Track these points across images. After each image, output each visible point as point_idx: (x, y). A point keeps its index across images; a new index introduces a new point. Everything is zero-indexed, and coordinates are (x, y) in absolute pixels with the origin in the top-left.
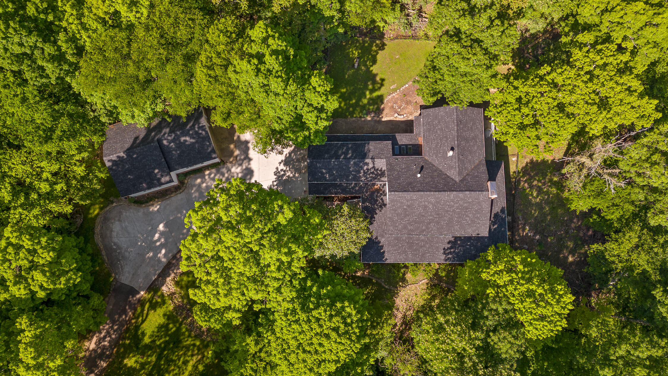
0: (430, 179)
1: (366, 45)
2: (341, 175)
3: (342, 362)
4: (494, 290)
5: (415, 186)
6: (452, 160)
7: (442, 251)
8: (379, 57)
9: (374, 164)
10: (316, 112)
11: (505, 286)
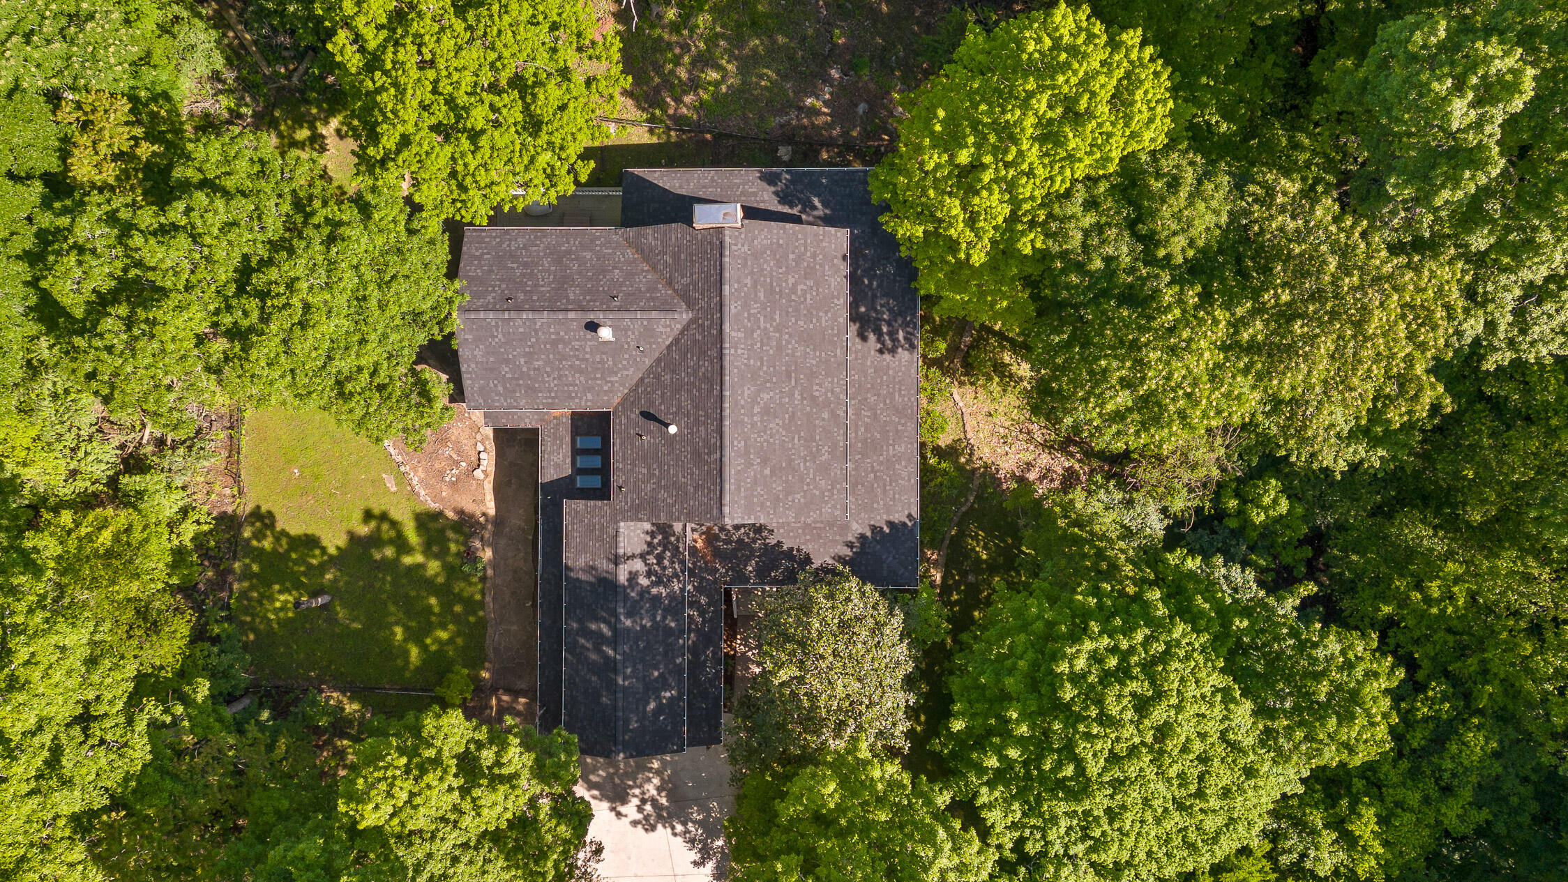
0: (684, 396)
1: (255, 568)
2: (666, 654)
3: (1227, 681)
4: (1023, 233)
5: (706, 441)
6: (627, 329)
7: (887, 357)
8: (295, 530)
9: (633, 557)
10: (476, 792)
11: (1015, 203)
